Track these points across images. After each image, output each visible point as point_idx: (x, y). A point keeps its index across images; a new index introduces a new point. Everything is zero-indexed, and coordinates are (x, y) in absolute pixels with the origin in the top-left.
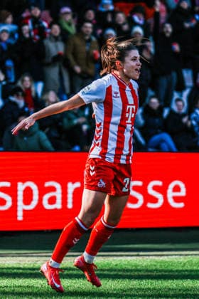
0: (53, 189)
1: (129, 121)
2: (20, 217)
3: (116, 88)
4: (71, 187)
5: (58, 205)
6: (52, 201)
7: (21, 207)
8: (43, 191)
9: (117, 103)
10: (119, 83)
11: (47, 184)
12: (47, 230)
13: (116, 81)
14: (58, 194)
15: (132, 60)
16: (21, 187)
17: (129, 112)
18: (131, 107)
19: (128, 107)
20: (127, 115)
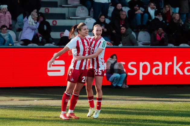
0: (158, 65)
1: (87, 52)
2: (141, 78)
3: (80, 41)
4: (167, 65)
5: (160, 73)
6: (157, 71)
7: (141, 74)
8: (152, 66)
9: (81, 46)
10: (81, 39)
11: (155, 63)
12: (155, 85)
13: (80, 38)
14: (160, 68)
15: (84, 30)
16: (141, 64)
17: (86, 49)
18: (87, 47)
19: (86, 47)
20: (86, 50)
